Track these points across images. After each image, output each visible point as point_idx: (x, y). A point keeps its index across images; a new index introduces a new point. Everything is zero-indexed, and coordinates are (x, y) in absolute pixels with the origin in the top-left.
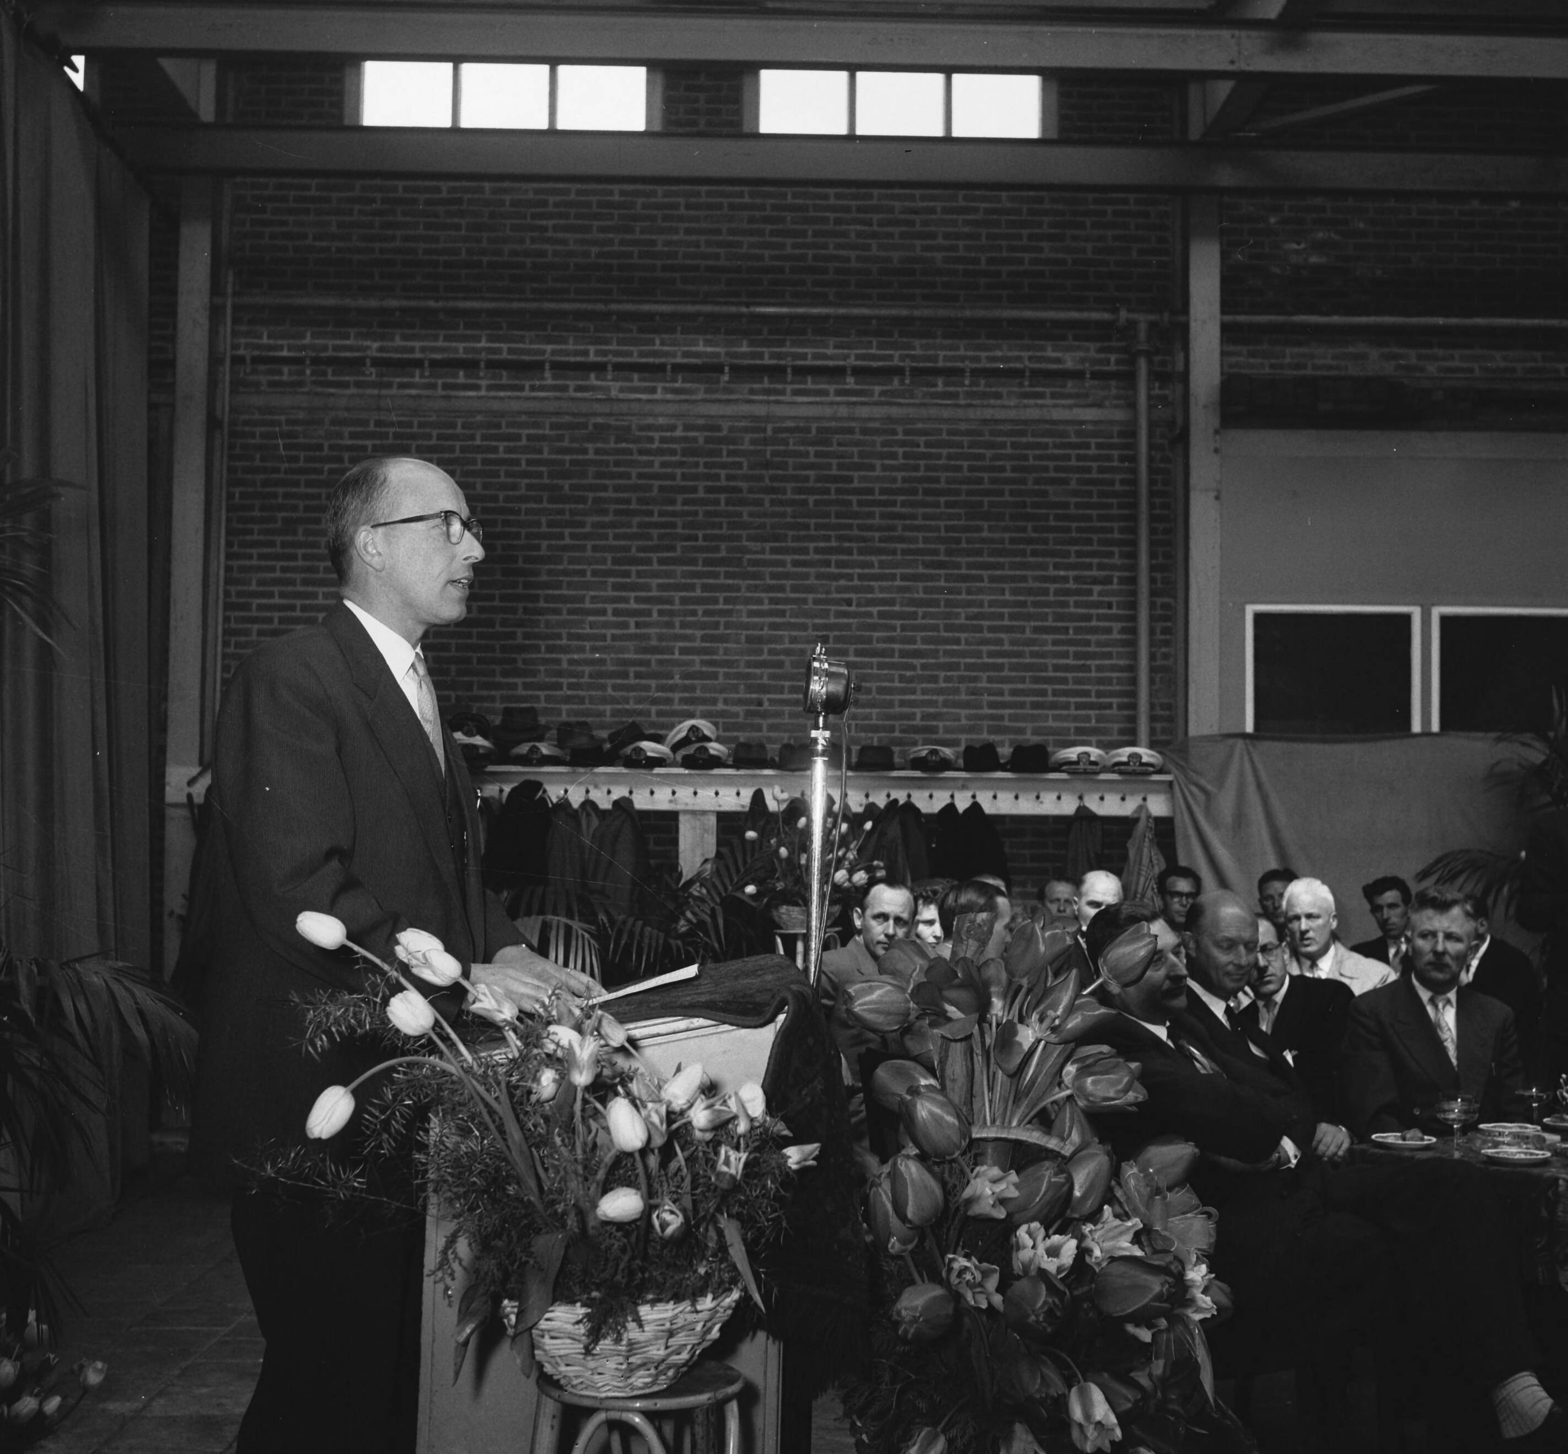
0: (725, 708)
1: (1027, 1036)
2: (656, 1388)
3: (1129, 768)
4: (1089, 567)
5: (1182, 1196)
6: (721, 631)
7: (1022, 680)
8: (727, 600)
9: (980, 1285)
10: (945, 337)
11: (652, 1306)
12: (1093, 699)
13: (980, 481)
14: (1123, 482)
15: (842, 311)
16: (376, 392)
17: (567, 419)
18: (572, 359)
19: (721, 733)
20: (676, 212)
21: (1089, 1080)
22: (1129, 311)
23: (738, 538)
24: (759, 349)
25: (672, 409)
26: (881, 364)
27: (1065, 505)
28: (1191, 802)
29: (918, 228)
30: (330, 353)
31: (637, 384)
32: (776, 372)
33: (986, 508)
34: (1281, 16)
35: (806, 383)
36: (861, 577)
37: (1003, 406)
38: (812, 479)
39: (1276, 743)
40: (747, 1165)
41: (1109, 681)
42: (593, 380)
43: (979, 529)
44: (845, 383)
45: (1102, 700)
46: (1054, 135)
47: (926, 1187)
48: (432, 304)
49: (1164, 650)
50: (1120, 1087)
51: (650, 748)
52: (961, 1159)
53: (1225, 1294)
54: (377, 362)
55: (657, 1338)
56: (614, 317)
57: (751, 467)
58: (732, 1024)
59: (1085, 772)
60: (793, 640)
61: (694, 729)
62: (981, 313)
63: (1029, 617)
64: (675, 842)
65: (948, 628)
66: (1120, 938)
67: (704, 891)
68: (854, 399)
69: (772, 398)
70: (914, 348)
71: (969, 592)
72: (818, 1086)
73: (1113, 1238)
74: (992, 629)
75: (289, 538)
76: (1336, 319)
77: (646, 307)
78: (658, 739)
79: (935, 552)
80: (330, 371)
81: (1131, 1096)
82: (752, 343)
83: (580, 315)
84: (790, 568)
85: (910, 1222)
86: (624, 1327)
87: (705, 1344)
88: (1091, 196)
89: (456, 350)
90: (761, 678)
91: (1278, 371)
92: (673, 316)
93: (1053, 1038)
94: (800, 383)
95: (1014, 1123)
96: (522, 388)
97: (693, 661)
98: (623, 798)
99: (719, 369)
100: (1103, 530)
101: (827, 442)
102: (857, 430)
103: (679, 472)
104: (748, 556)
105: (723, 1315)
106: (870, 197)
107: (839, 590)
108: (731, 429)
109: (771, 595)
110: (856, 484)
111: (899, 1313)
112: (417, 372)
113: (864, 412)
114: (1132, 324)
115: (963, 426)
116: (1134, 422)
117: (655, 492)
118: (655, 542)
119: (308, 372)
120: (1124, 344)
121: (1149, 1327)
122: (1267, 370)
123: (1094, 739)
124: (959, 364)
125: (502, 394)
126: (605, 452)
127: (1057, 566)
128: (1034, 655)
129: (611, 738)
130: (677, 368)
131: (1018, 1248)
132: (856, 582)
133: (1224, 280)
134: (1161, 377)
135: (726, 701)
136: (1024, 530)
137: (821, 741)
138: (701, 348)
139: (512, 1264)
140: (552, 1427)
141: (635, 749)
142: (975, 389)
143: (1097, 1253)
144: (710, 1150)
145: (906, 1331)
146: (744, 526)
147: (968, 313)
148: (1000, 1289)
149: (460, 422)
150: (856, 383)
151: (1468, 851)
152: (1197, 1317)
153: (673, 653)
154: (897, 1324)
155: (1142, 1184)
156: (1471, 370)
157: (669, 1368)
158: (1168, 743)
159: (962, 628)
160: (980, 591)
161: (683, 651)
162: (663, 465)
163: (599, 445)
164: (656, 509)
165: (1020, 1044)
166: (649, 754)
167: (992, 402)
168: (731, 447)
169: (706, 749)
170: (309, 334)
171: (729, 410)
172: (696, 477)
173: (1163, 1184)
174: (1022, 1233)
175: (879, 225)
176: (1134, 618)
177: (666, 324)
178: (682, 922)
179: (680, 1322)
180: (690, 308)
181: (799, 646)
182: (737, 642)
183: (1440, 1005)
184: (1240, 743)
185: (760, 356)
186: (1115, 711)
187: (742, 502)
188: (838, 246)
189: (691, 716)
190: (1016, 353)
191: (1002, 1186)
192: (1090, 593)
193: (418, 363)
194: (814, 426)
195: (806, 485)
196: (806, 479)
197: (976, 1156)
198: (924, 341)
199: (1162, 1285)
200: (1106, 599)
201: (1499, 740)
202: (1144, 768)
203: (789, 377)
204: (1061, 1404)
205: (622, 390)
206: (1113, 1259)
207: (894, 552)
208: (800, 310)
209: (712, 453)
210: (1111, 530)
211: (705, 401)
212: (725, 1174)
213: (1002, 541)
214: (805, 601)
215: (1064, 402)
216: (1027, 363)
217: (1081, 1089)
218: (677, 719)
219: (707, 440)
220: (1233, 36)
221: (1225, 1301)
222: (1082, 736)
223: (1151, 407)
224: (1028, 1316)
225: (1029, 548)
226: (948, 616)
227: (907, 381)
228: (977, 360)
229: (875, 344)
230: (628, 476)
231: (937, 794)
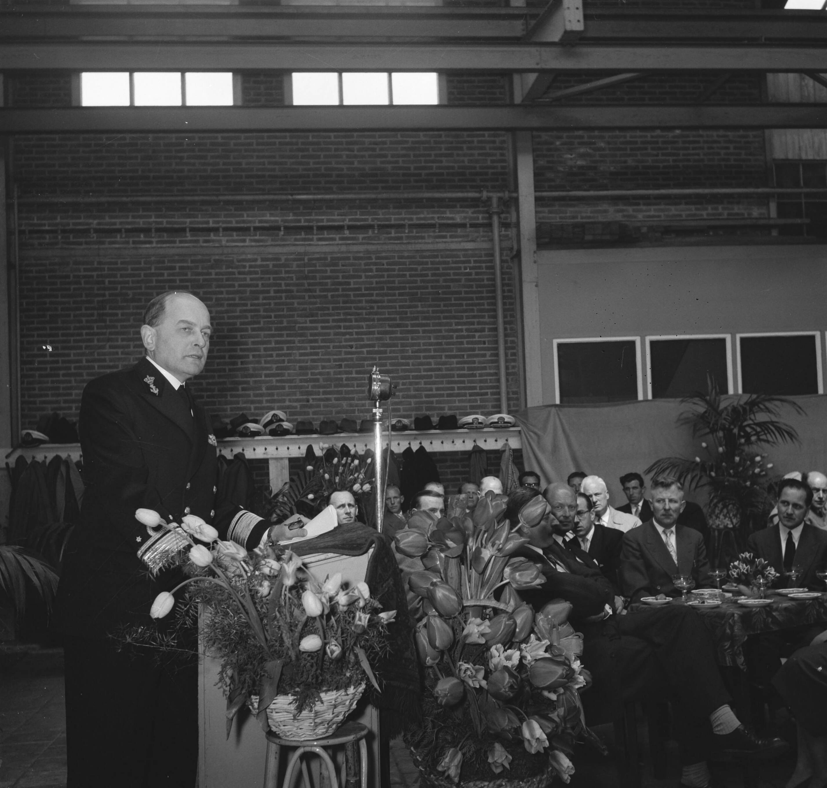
0: (290, 404)
1: (487, 554)
2: (327, 735)
3: (499, 425)
4: (473, 324)
5: (567, 628)
6: (286, 364)
7: (442, 383)
8: (288, 348)
9: (475, 677)
10: (395, 208)
11: (326, 693)
12: (478, 391)
13: (416, 282)
14: (488, 279)
15: (341, 196)
16: (97, 247)
17: (200, 257)
18: (201, 226)
19: (289, 417)
20: (252, 147)
21: (517, 574)
22: (487, 191)
23: (293, 316)
24: (299, 218)
25: (255, 250)
26: (362, 223)
27: (460, 293)
28: (530, 440)
29: (378, 152)
30: (71, 227)
31: (235, 238)
32: (308, 229)
33: (419, 296)
34: (561, 40)
35: (324, 234)
36: (357, 333)
37: (426, 243)
38: (329, 284)
39: (570, 409)
40: (370, 620)
41: (486, 381)
42: (212, 237)
43: (417, 306)
44: (344, 234)
45: (483, 391)
46: (445, 102)
47: (445, 631)
48: (124, 199)
49: (513, 364)
50: (533, 576)
51: (253, 426)
52: (459, 617)
53: (588, 675)
54: (96, 231)
55: (328, 709)
56: (222, 203)
57: (297, 279)
58: (347, 555)
59: (477, 428)
60: (323, 367)
61: (274, 415)
62: (411, 195)
63: (444, 350)
64: (268, 474)
65: (403, 358)
66: (529, 504)
67: (286, 499)
68: (349, 242)
69: (306, 243)
70: (379, 215)
71: (412, 339)
72: (391, 582)
73: (536, 650)
74: (425, 357)
75: (54, 325)
76: (592, 193)
77: (239, 198)
78: (256, 422)
79: (395, 319)
80: (71, 236)
81: (538, 581)
82: (295, 214)
83: (204, 203)
84: (320, 330)
85: (438, 648)
86: (314, 704)
87: (351, 711)
88: (465, 133)
89: (139, 223)
90: (308, 388)
91: (564, 220)
92: (253, 202)
93: (499, 555)
94: (321, 234)
95: (482, 597)
96: (174, 242)
97: (272, 380)
98: (239, 453)
99: (278, 228)
100: (479, 304)
101: (336, 265)
102: (351, 258)
103: (260, 283)
104: (298, 325)
105: (358, 697)
106: (352, 137)
107: (346, 340)
108: (286, 260)
109: (311, 344)
110: (352, 286)
111: (437, 692)
112: (119, 236)
113: (355, 248)
114: (489, 199)
115: (406, 254)
116: (493, 249)
117: (248, 294)
118: (250, 320)
119: (60, 237)
120: (486, 209)
121: (555, 692)
122: (558, 220)
123: (479, 411)
124: (402, 222)
125: (164, 245)
126: (221, 274)
127: (457, 324)
128: (447, 369)
129: (232, 422)
130: (256, 229)
131: (492, 657)
132: (355, 336)
133: (536, 175)
134: (505, 225)
135: (290, 401)
136: (439, 306)
137: (378, 414)
138: (268, 218)
139: (257, 677)
140: (276, 758)
141: (244, 428)
142: (411, 234)
143: (529, 658)
144: (347, 615)
145: (441, 701)
146: (295, 310)
147: (406, 196)
148: (485, 678)
149: (143, 261)
150: (350, 233)
151: (670, 458)
152: (577, 687)
153: (261, 377)
154: (437, 698)
155: (546, 623)
156: (659, 216)
157: (333, 724)
158: (517, 411)
159: (410, 358)
160: (418, 338)
161: (266, 376)
162: (251, 279)
163: (217, 271)
164: (249, 302)
165: (483, 558)
166: (252, 430)
167: (420, 241)
168: (287, 269)
169: (282, 426)
170: (59, 217)
171: (285, 250)
172: (269, 285)
173: (556, 623)
174: (493, 650)
175: (358, 151)
176: (497, 349)
177: (250, 205)
178: (275, 515)
179: (339, 700)
180: (261, 197)
181: (327, 370)
182: (295, 370)
183: (668, 535)
184: (553, 410)
185: (299, 221)
186: (489, 396)
187: (293, 297)
188: (337, 163)
189: (273, 409)
190: (431, 216)
191: (482, 627)
192: (474, 337)
193: (119, 231)
194: (329, 257)
195: (326, 287)
196: (326, 284)
197: (466, 614)
198: (384, 211)
199: (563, 670)
200: (482, 340)
201: (682, 401)
202: (506, 424)
203: (315, 232)
204: (518, 731)
205: (228, 241)
206: (536, 660)
207: (373, 320)
208: (319, 197)
209: (276, 273)
210: (483, 304)
211: (272, 245)
212: (359, 625)
213: (428, 312)
214: (328, 347)
215: (456, 240)
216: (437, 220)
217: (514, 579)
218: (265, 411)
219: (274, 266)
220: (537, 51)
221: (589, 679)
222: (474, 409)
223: (501, 241)
224: (501, 689)
225: (442, 315)
226: (402, 351)
227: (376, 232)
228: (411, 219)
229: (358, 213)
230: (234, 286)
231: (402, 443)
